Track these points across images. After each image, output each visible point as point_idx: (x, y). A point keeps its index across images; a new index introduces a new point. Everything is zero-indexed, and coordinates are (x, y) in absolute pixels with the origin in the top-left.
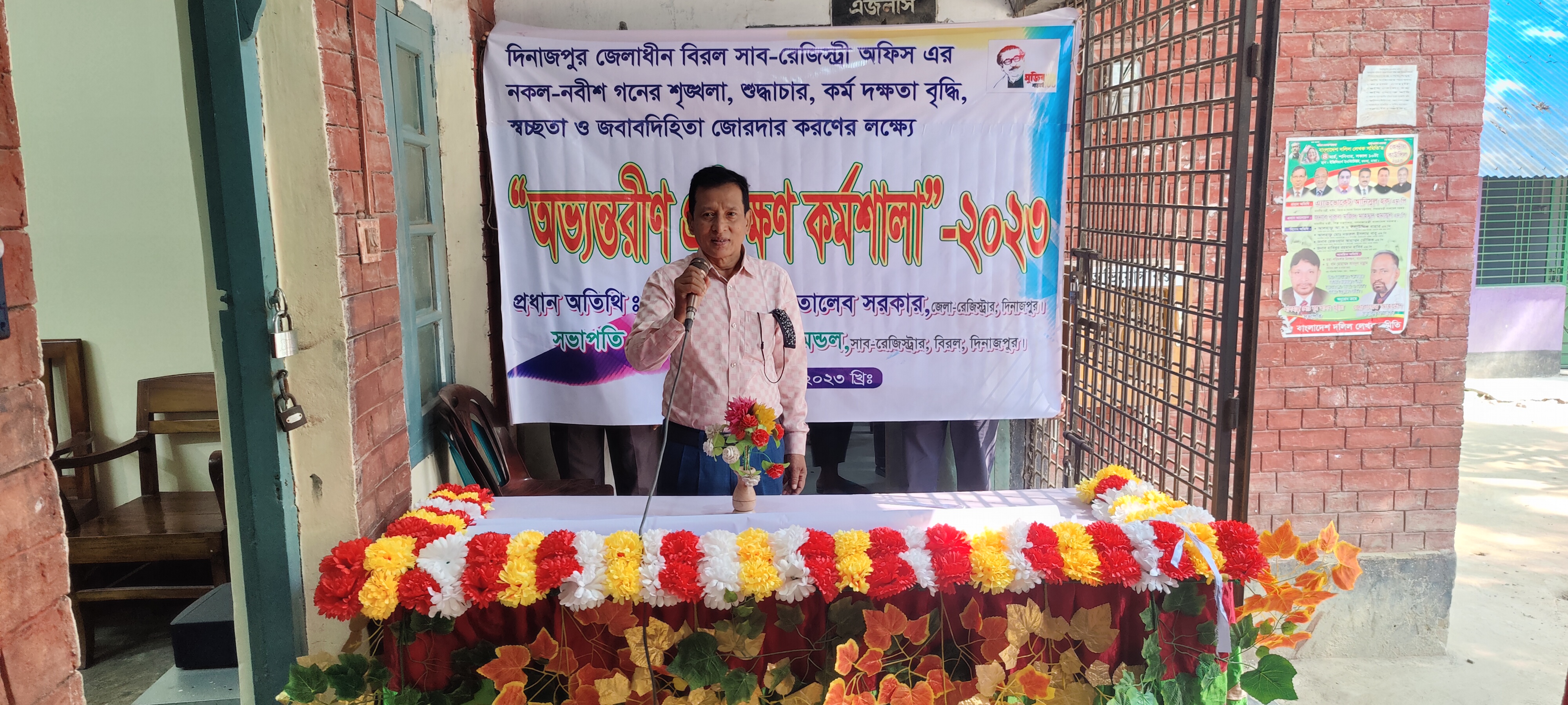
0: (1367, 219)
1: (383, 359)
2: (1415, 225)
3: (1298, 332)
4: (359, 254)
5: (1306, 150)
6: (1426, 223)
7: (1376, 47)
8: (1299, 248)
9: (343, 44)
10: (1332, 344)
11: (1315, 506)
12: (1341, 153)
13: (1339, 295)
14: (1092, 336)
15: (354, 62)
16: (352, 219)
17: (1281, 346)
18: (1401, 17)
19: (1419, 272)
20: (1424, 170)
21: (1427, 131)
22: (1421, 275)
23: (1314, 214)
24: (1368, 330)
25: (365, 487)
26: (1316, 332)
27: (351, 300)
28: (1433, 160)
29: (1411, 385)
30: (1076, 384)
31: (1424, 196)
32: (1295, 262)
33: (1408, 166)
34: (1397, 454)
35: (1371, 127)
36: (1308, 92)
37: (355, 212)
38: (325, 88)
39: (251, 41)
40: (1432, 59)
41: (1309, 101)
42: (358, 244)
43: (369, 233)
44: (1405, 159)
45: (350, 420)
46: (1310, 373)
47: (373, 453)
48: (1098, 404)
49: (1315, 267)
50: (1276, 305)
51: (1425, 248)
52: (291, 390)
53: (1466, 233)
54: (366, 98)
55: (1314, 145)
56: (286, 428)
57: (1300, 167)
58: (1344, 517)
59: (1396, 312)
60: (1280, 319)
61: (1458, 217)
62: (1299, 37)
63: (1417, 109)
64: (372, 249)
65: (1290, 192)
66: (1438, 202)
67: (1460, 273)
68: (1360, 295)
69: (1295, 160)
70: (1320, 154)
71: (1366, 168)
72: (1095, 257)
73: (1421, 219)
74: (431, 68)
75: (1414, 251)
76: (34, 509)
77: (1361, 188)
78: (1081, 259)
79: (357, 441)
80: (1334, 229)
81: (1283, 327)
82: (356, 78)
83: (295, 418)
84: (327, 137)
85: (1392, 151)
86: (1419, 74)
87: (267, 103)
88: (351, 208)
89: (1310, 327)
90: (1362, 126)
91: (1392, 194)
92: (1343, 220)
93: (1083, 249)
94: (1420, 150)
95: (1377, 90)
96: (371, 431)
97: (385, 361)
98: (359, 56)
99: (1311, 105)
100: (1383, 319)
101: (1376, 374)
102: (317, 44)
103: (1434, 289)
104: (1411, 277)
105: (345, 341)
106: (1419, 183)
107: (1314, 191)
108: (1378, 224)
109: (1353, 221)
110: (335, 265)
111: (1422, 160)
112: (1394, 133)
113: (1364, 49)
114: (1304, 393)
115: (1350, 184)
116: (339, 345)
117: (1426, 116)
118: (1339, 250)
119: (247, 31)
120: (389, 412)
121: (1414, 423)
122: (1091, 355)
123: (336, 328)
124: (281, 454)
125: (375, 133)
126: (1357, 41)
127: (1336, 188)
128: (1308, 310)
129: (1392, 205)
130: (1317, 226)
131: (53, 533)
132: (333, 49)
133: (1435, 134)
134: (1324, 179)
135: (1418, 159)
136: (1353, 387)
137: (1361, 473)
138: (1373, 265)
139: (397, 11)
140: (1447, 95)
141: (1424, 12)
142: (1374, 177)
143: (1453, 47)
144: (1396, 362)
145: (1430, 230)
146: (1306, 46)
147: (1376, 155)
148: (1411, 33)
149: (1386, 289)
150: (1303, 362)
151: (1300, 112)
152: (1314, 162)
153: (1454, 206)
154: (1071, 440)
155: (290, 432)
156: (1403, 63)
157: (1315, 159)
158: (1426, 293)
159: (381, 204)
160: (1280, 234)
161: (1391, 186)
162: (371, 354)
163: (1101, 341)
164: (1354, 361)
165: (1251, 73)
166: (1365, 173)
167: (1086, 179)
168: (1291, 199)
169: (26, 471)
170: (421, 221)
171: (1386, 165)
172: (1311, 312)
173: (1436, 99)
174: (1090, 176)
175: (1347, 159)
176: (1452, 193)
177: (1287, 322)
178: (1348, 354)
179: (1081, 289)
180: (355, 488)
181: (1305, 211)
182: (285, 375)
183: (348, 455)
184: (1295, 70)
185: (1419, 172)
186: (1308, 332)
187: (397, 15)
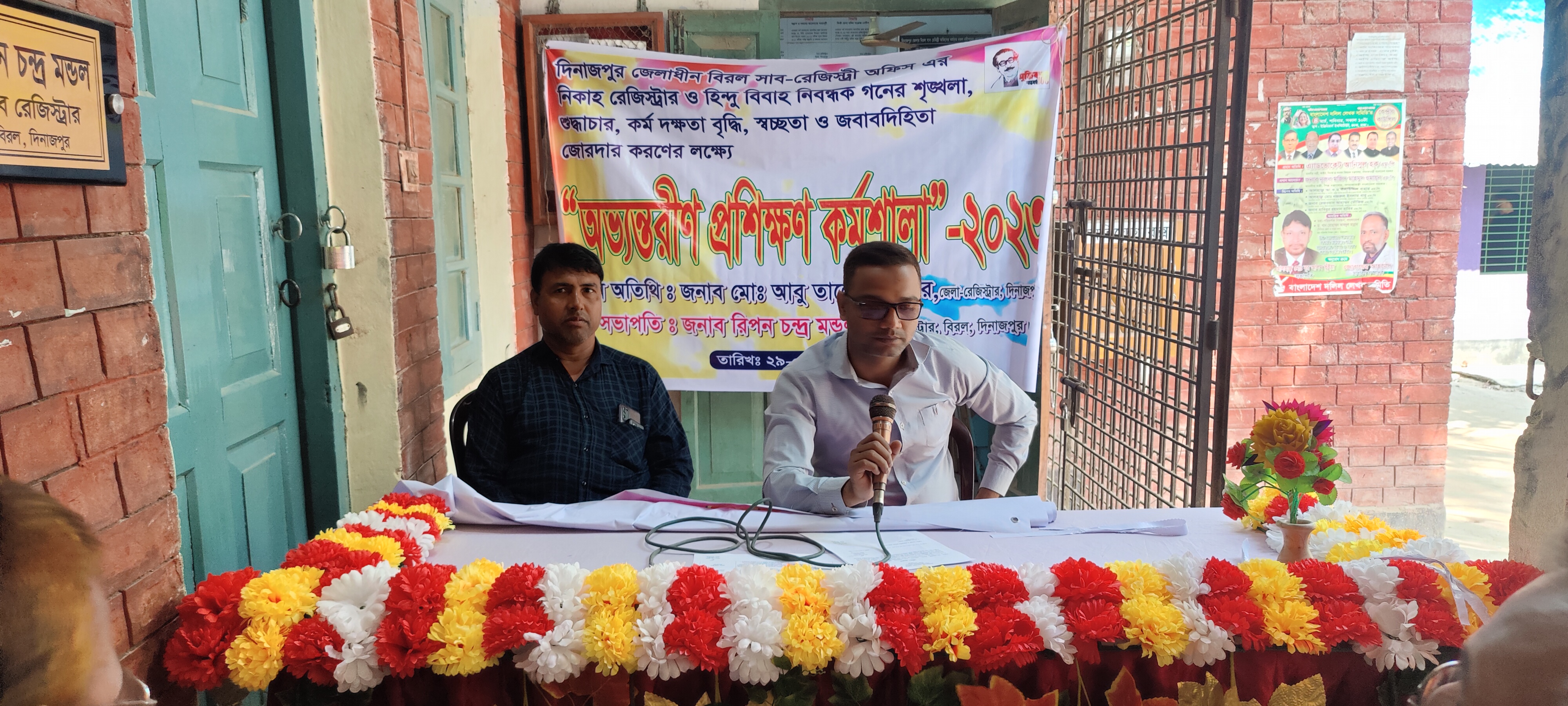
0: (1356, 182)
2: (1403, 188)
3: (1290, 291)
4: (401, 182)
5: (1297, 114)
6: (1415, 186)
7: (1364, 15)
8: (1291, 210)
10: (1323, 303)
12: (1332, 117)
13: (1329, 255)
14: (1087, 283)
15: (397, 4)
16: (394, 148)
17: (1274, 305)
19: (1408, 233)
20: (1413, 134)
21: (1414, 96)
22: (1409, 236)
23: (1305, 177)
24: (1359, 290)
25: (404, 397)
26: (1308, 291)
27: (393, 222)
28: (1420, 124)
29: (1401, 344)
30: (1072, 331)
31: (1412, 160)
32: (1287, 222)
33: (1397, 131)
34: (1387, 410)
35: (1360, 93)
36: (1299, 58)
37: (397, 142)
38: (373, 24)
40: (1419, 27)
41: (1300, 67)
42: (400, 172)
43: (410, 164)
44: (1393, 123)
45: (393, 332)
46: (1302, 331)
47: (412, 368)
49: (1307, 229)
51: (1414, 210)
52: (340, 303)
53: (1453, 196)
54: (407, 41)
55: (1305, 110)
56: (334, 336)
57: (1291, 131)
59: (1386, 273)
60: (1273, 279)
61: (1445, 179)
62: (1290, 5)
63: (1405, 75)
64: (412, 179)
65: (1283, 156)
66: (1425, 165)
67: (1447, 235)
68: (1350, 256)
69: (1287, 124)
70: (1312, 118)
71: (1356, 132)
72: (1089, 210)
73: (1409, 182)
74: (461, 29)
75: (1402, 213)
76: (141, 342)
77: (1351, 151)
78: (1077, 210)
79: (398, 353)
80: (1325, 191)
81: (1276, 287)
82: (398, 20)
83: (342, 328)
84: (374, 69)
86: (1407, 42)
88: (394, 138)
89: (1302, 286)
90: (1352, 91)
91: (1381, 158)
92: (1334, 183)
93: (1079, 200)
94: (1408, 114)
95: (1367, 56)
96: (411, 347)
97: (421, 286)
98: (401, 1)
99: (1302, 70)
100: (1373, 279)
101: (1366, 333)
103: (1422, 250)
104: (1400, 238)
105: (388, 259)
107: (1305, 155)
108: (1367, 186)
109: (1344, 184)
110: (380, 188)
111: (1409, 125)
112: (1383, 98)
113: (1354, 17)
114: (1296, 351)
115: (1340, 148)
116: (383, 262)
117: (1414, 82)
118: (1330, 212)
120: (425, 336)
121: (1404, 381)
122: (1086, 300)
123: (381, 246)
124: (331, 361)
125: (414, 73)
126: (1347, 9)
127: (1326, 151)
128: (1300, 270)
129: (1381, 168)
130: (1308, 189)
131: (157, 367)
133: (1422, 99)
134: (1315, 143)
136: (1344, 345)
137: (1352, 429)
138: (1363, 226)
140: (1434, 61)
142: (1363, 141)
143: (1440, 15)
144: (1385, 321)
145: (1418, 193)
146: (1297, 14)
149: (1375, 249)
150: (1295, 321)
151: (1292, 78)
152: (1305, 127)
153: (1441, 169)
154: (1068, 384)
155: (339, 341)
156: (1391, 31)
157: (1306, 123)
158: (1414, 254)
159: (420, 140)
160: (1272, 196)
161: (1379, 149)
162: (410, 277)
163: (1096, 288)
164: (1345, 320)
166: (1355, 137)
167: (1082, 133)
168: (1282, 162)
169: (135, 308)
170: (452, 172)
171: (1374, 128)
172: (1303, 272)
173: (1423, 66)
174: (1085, 130)
175: (1337, 123)
176: (1439, 156)
177: (1279, 281)
178: (1339, 313)
179: (1077, 238)
180: (397, 396)
181: (1297, 173)
182: (335, 289)
183: (392, 365)
184: (1286, 37)
186: (1298, 291)
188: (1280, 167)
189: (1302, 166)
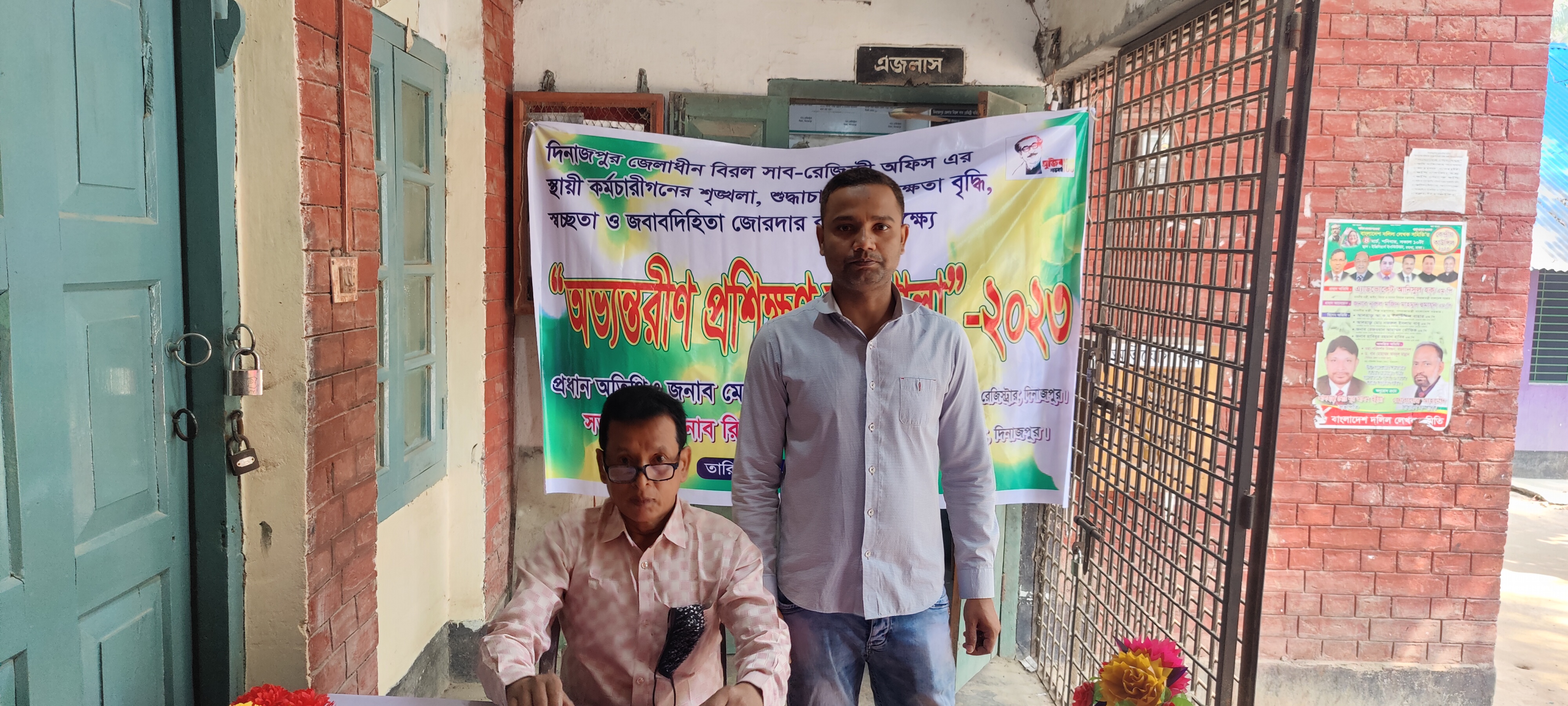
0: (1409, 308)
1: (352, 404)
2: (1460, 318)
3: (1333, 423)
4: (331, 293)
5: (1346, 232)
6: (1474, 316)
7: (1424, 129)
8: (1336, 335)
9: (329, 76)
10: (1369, 438)
11: (1346, 609)
12: (1384, 238)
13: (1378, 386)
14: (1108, 417)
15: (340, 94)
16: (325, 256)
17: (1314, 437)
18: (1452, 99)
19: (1464, 367)
20: (1473, 260)
21: (1476, 219)
22: (1466, 370)
23: (1353, 300)
24: (1408, 425)
25: (318, 538)
26: (1352, 424)
27: (316, 341)
28: (1481, 249)
29: (1453, 487)
30: (1089, 467)
31: (1471, 287)
32: (1332, 349)
33: (1456, 256)
34: (1435, 558)
35: (1416, 213)
36: (1351, 173)
37: (329, 249)
38: (302, 120)
39: (228, 68)
40: (1484, 144)
41: (1352, 182)
42: (330, 282)
43: (344, 272)
44: (1452, 247)
45: (306, 467)
46: (1344, 467)
47: (332, 502)
48: (1111, 489)
49: (1353, 356)
50: (1310, 394)
51: (1472, 342)
52: (245, 433)
53: (1515, 328)
54: (351, 134)
55: (1356, 228)
56: (237, 472)
57: (1340, 250)
58: (1376, 623)
59: (1438, 408)
60: (1314, 408)
61: (1507, 311)
62: (1343, 115)
63: (1467, 196)
64: (346, 288)
65: (1329, 276)
66: (1485, 294)
67: (1507, 370)
68: (1400, 388)
69: (1335, 243)
70: (1362, 237)
71: (1410, 255)
72: (1114, 334)
73: (1467, 311)
74: (442, 106)
75: (1459, 345)
77: (1405, 275)
78: (1100, 335)
79: (312, 487)
80: (1374, 317)
81: (1317, 417)
82: (340, 112)
83: (247, 461)
84: (300, 171)
85: (1439, 239)
86: (1470, 160)
87: (242, 133)
88: (324, 245)
89: (1346, 418)
90: (1407, 210)
91: (1437, 284)
92: (1385, 308)
93: (1102, 325)
94: (1468, 238)
95: (1424, 174)
96: (331, 479)
97: (354, 405)
98: (346, 89)
99: (1354, 186)
100: (1424, 415)
101: (1415, 473)
102: (297, 74)
103: (1480, 386)
104: (1456, 371)
105: (306, 383)
106: (1467, 273)
107: (1354, 276)
108: (1422, 314)
109: (1396, 310)
110: (301, 304)
111: (1470, 249)
112: (1441, 219)
113: (1412, 131)
114: (1337, 488)
115: (1393, 271)
116: (299, 387)
117: (1476, 204)
118: (1379, 339)
119: (224, 57)
120: (356, 460)
121: (1455, 527)
122: (1106, 436)
123: (298, 369)
124: (230, 500)
125: (360, 169)
126: (1405, 122)
127: (1378, 274)
128: (1344, 400)
129: (1437, 295)
130: (1356, 313)
132: (315, 81)
133: (1485, 223)
134: (1365, 264)
135: (1466, 248)
136: (1391, 485)
137: (1396, 577)
138: (1415, 356)
139: (406, 47)
140: (1499, 182)
141: (1476, 96)
142: (1418, 265)
143: (1507, 133)
144: (1436, 461)
145: (1477, 323)
146: (1350, 125)
147: (1421, 242)
148: (1462, 117)
149: (1428, 382)
150: (1337, 455)
151: (1342, 193)
152: (1355, 246)
153: (1503, 299)
154: (1083, 526)
155: (243, 476)
156: (1453, 147)
157: (1356, 243)
158: (1471, 390)
159: (361, 242)
160: (1316, 319)
161: (1436, 274)
162: (336, 398)
163: (1118, 424)
164: (1392, 457)
165: (1279, 149)
166: (1409, 260)
167: (1108, 252)
168: (1329, 283)
170: (419, 261)
171: (1431, 252)
172: (1347, 402)
173: (1487, 187)
174: (1113, 249)
175: (1390, 244)
176: (1501, 285)
177: (1320, 411)
178: (1386, 450)
179: (1099, 367)
180: (307, 538)
181: (1344, 296)
182: (241, 417)
183: (302, 504)
184: (1338, 149)
185: (1467, 261)
186: (1342, 423)
187: (405, 51)
188: (1327, 288)
189: (1350, 289)
